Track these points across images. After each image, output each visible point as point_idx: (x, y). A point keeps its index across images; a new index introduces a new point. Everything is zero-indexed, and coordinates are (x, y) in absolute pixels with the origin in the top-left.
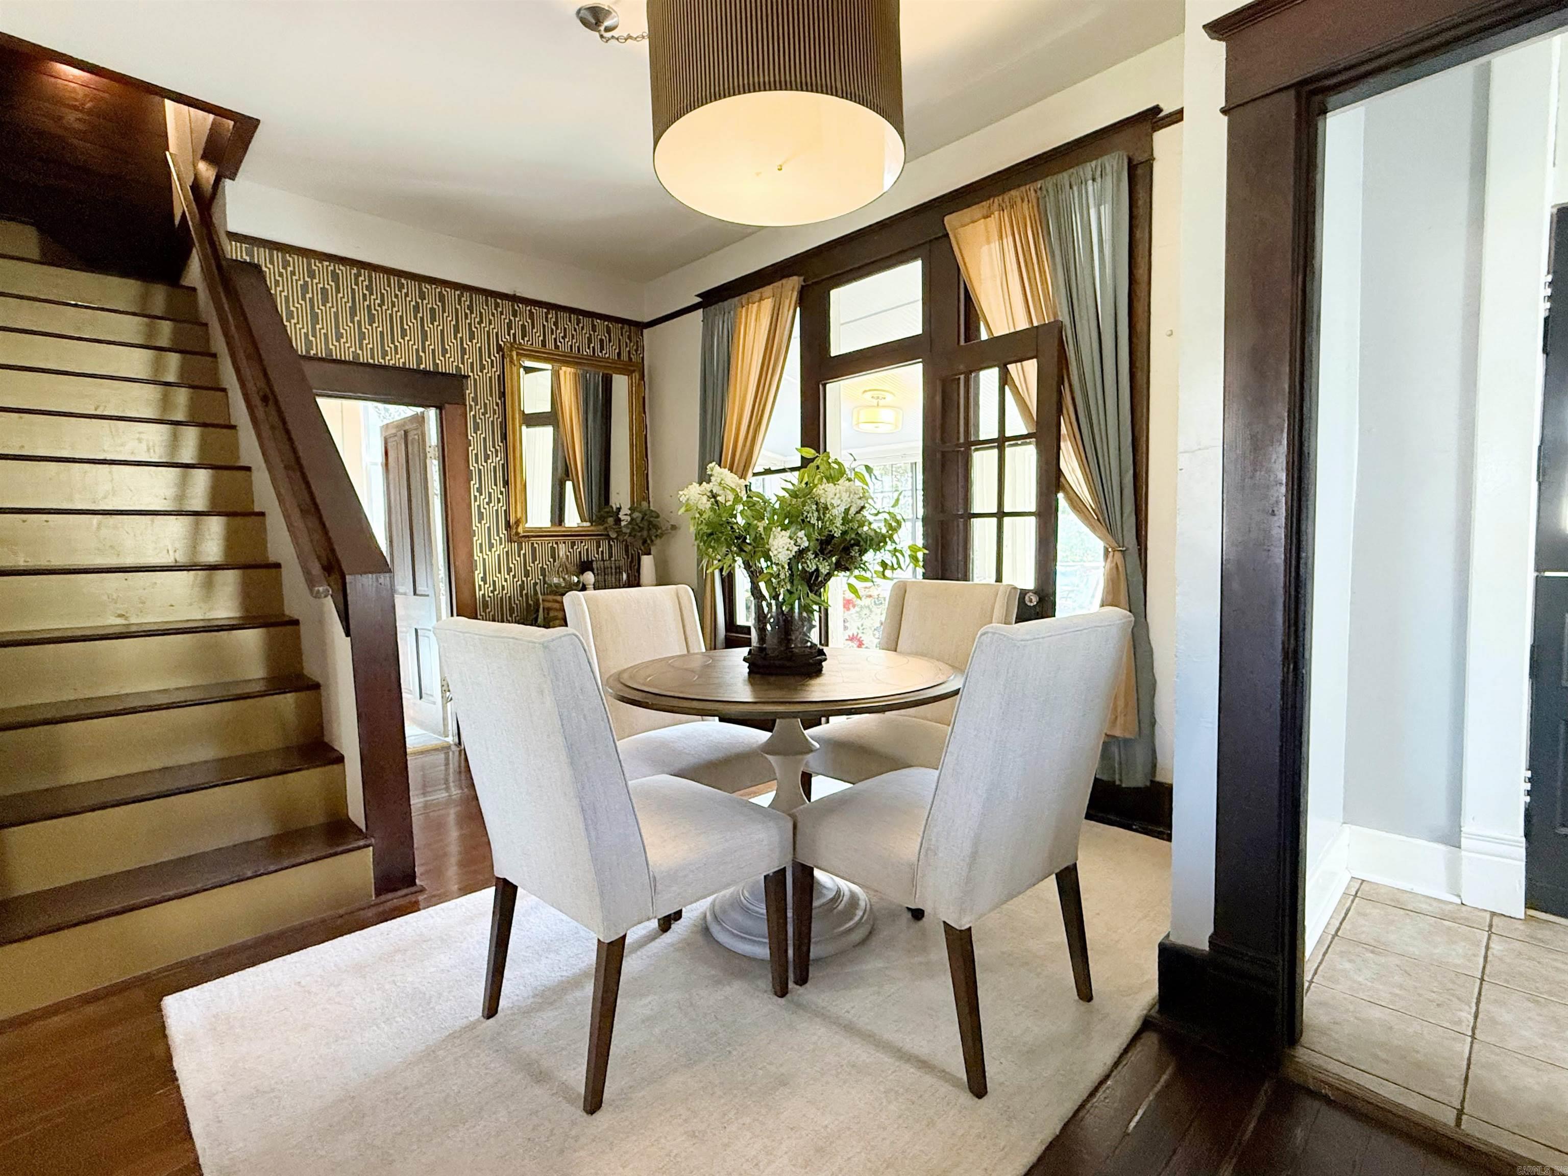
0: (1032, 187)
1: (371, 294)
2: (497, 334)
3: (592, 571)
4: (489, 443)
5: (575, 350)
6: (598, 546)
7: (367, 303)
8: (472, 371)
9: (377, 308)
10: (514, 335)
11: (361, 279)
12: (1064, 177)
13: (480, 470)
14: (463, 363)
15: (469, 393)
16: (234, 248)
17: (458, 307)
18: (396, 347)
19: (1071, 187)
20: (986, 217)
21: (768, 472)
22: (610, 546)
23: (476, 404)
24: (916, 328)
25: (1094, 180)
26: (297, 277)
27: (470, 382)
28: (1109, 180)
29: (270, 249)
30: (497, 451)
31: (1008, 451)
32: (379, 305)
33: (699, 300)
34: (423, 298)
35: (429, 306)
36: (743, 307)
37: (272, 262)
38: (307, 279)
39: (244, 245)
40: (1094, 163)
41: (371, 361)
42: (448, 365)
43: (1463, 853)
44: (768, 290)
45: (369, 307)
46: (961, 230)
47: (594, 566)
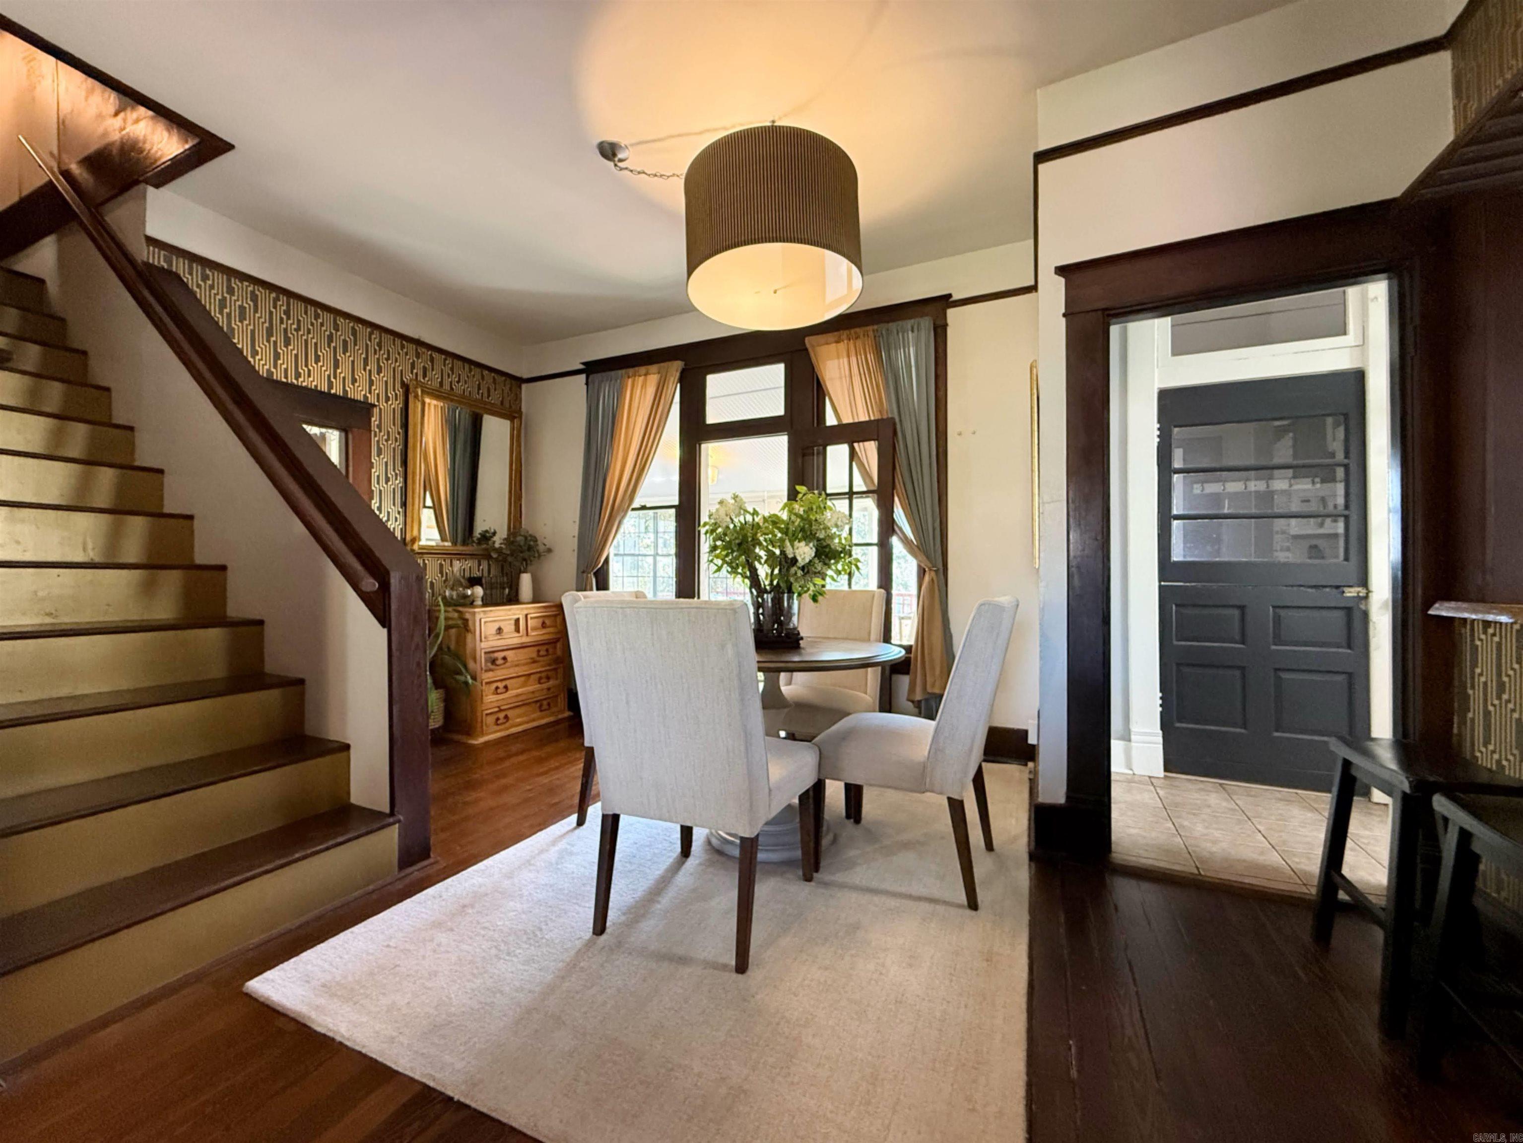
0: (870, 328)
1: (288, 318)
2: (402, 371)
3: (481, 585)
4: (390, 467)
5: (467, 393)
6: (479, 565)
7: (284, 326)
8: (378, 401)
9: (294, 332)
10: (417, 374)
11: (279, 303)
12: (893, 326)
13: (380, 491)
14: (370, 393)
15: (375, 421)
16: (151, 253)
17: (369, 343)
18: (309, 371)
19: (898, 333)
20: (837, 342)
21: (643, 508)
22: (489, 565)
23: (380, 431)
24: (780, 411)
25: (913, 331)
26: (216, 292)
27: (376, 411)
28: (923, 334)
29: (189, 259)
30: (396, 475)
31: (855, 501)
32: (295, 330)
33: (582, 367)
34: (337, 330)
35: (342, 337)
36: (629, 377)
37: (191, 274)
38: (225, 295)
39: (162, 253)
40: (912, 321)
41: (284, 380)
42: (357, 393)
43: (1133, 744)
44: (654, 368)
45: (286, 330)
46: (818, 349)
47: (484, 581)
